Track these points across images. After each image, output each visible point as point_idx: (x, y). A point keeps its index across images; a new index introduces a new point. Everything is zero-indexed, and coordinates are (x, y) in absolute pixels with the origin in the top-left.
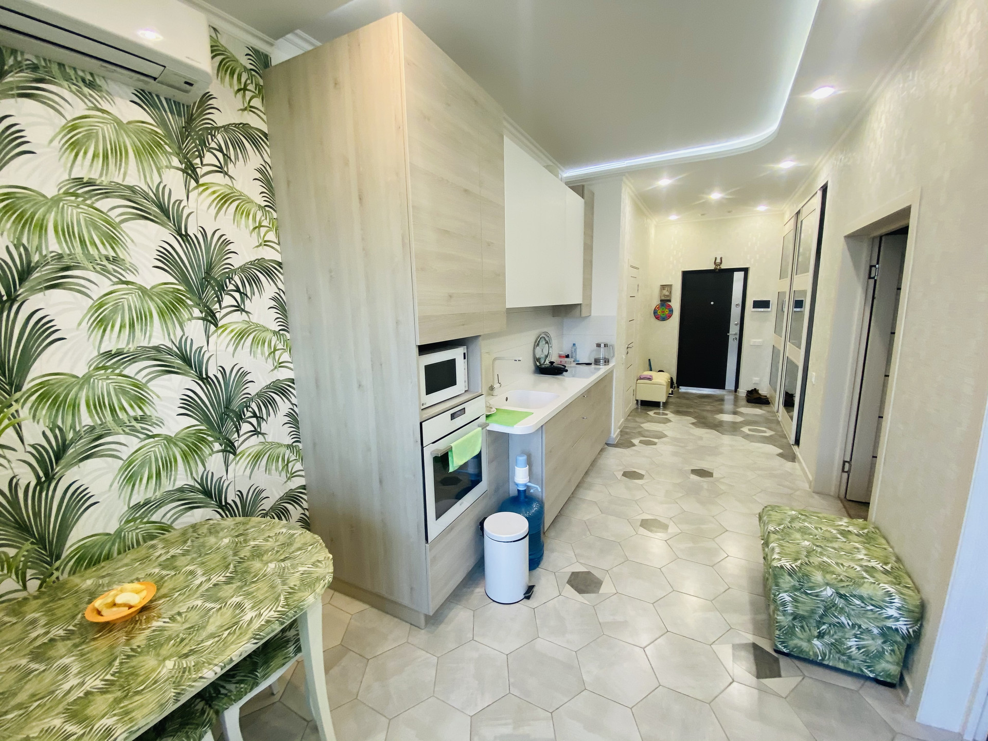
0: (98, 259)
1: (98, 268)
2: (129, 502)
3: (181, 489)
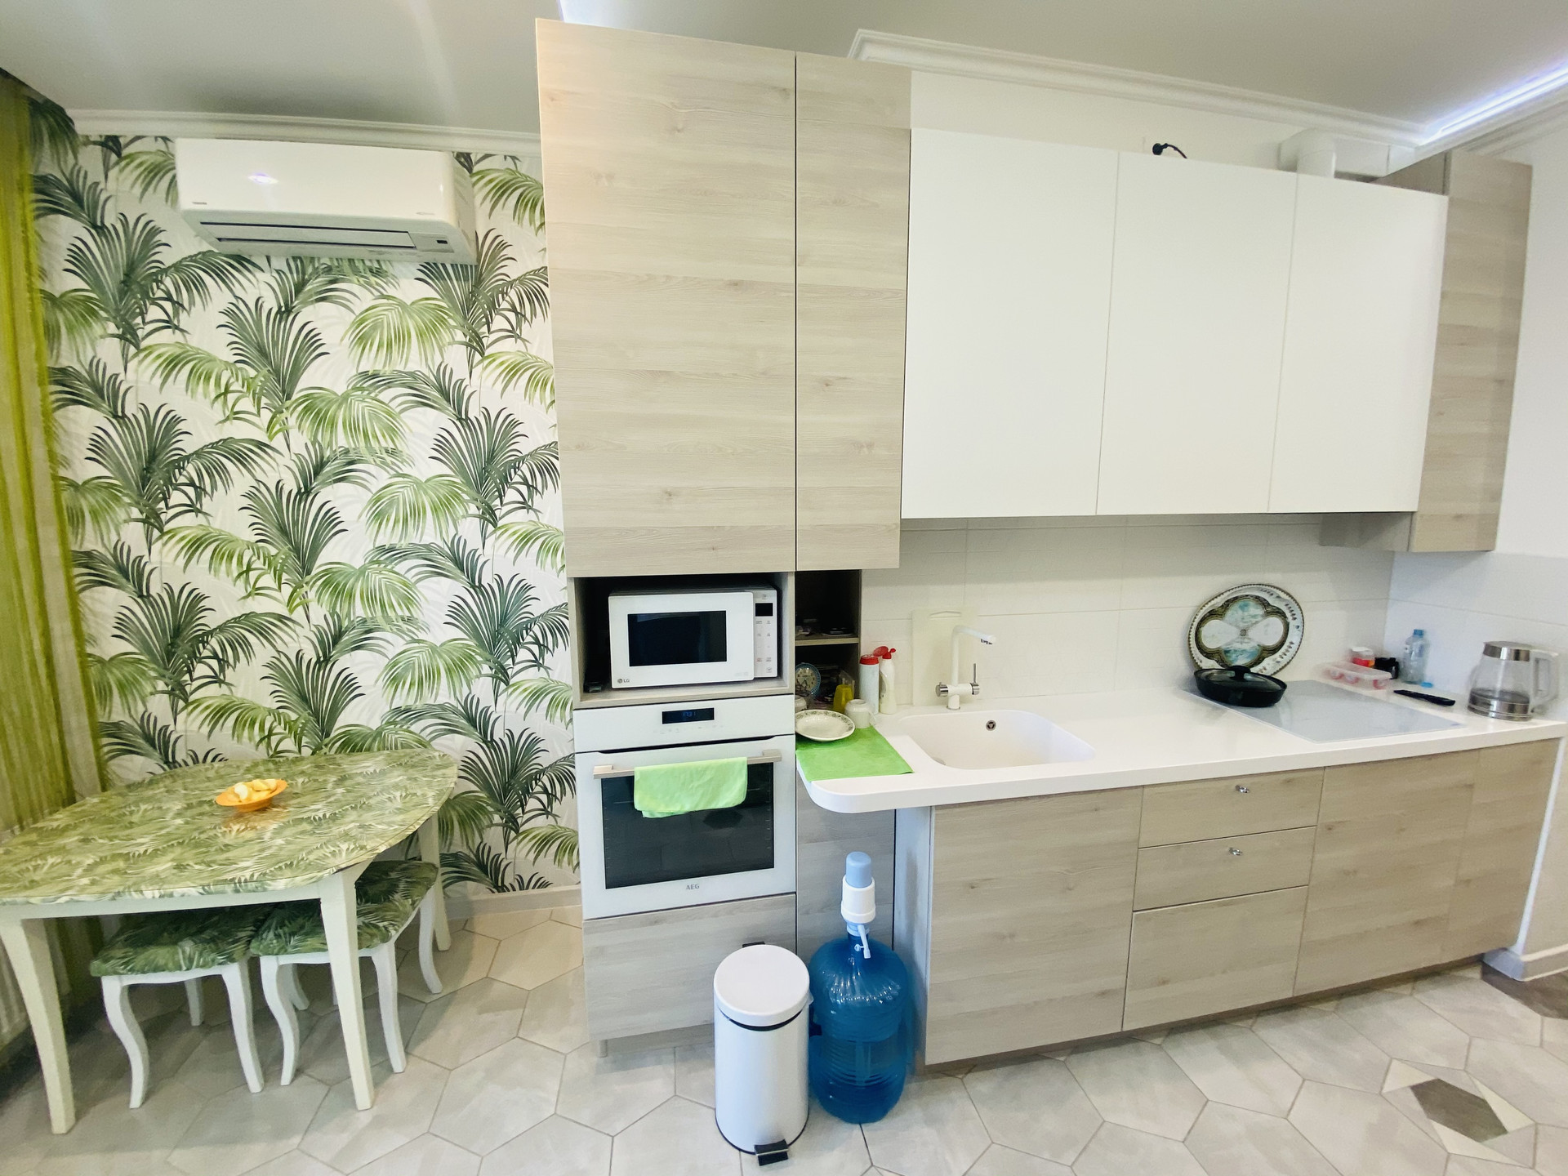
0: (378, 452)
1: (378, 460)
2: (391, 703)
3: (442, 707)
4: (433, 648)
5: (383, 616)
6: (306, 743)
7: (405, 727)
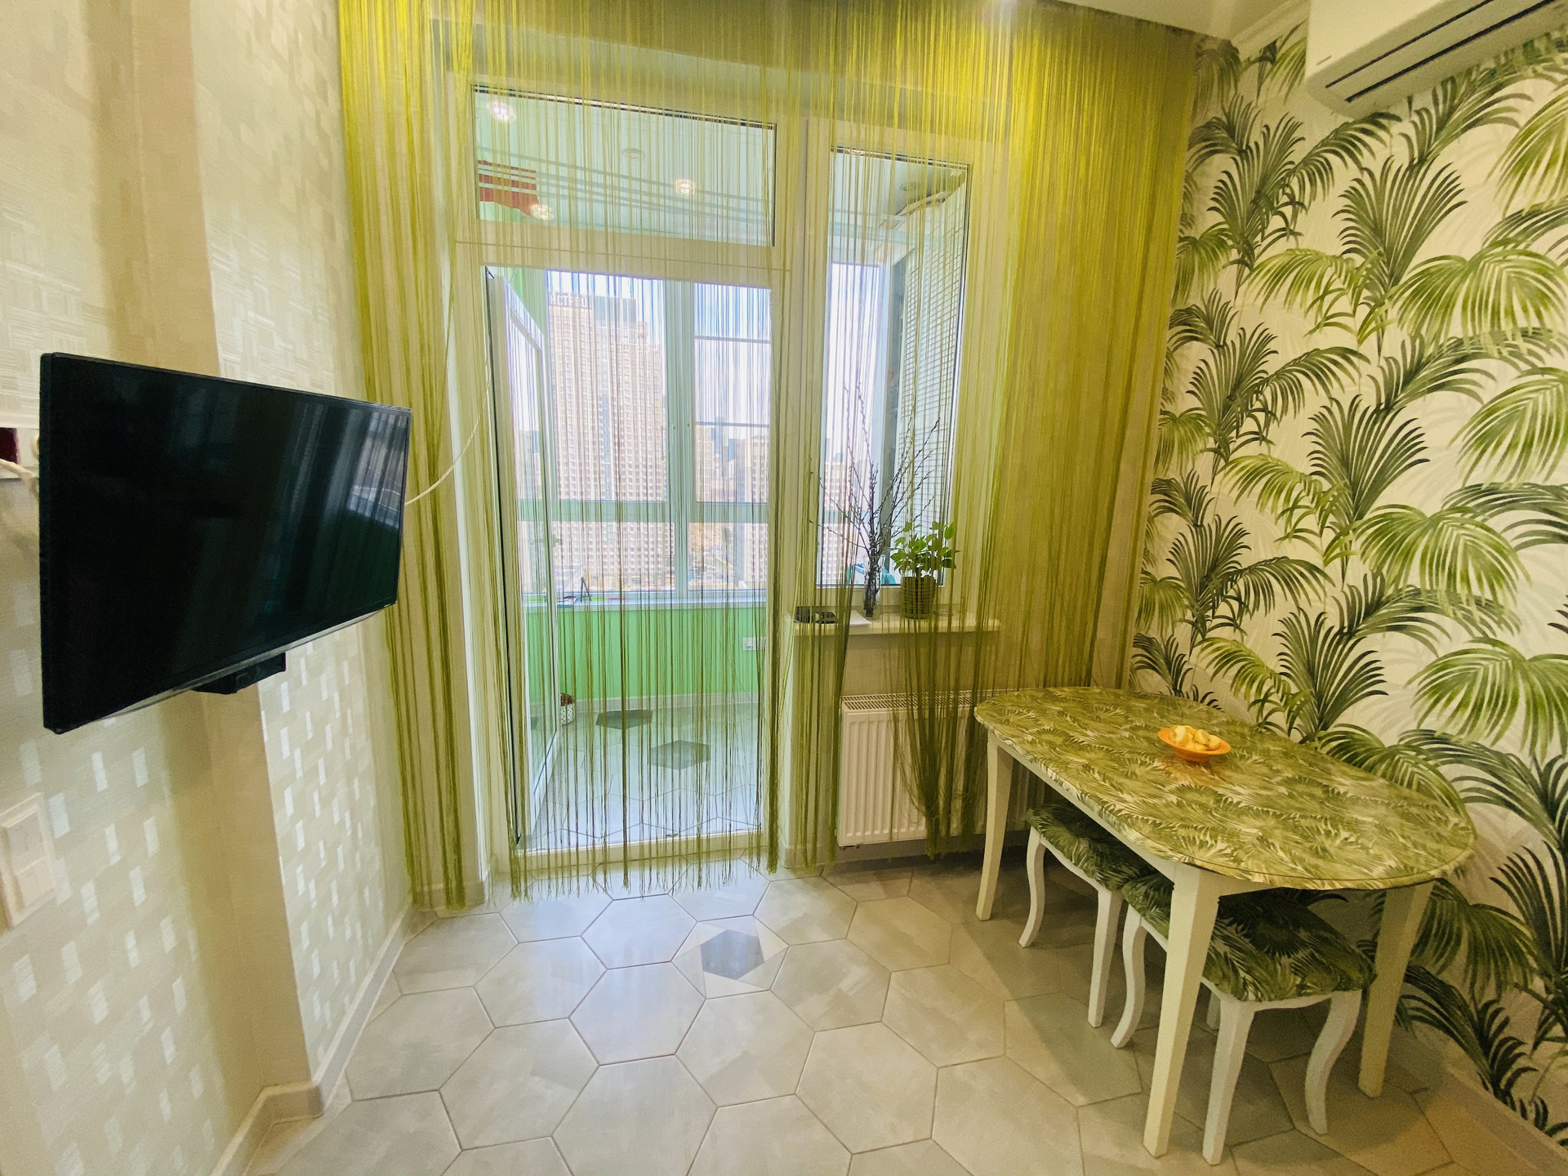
2: (1422, 721)
3: (1503, 758)
4: (1517, 659)
5: (1448, 592)
6: (1298, 725)
7: (1431, 763)
